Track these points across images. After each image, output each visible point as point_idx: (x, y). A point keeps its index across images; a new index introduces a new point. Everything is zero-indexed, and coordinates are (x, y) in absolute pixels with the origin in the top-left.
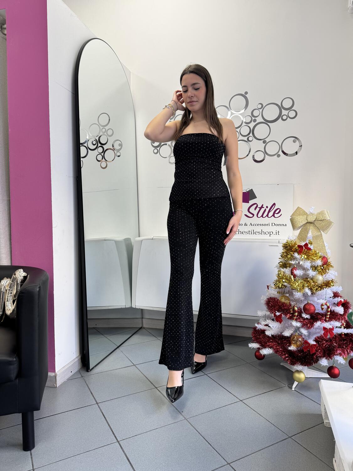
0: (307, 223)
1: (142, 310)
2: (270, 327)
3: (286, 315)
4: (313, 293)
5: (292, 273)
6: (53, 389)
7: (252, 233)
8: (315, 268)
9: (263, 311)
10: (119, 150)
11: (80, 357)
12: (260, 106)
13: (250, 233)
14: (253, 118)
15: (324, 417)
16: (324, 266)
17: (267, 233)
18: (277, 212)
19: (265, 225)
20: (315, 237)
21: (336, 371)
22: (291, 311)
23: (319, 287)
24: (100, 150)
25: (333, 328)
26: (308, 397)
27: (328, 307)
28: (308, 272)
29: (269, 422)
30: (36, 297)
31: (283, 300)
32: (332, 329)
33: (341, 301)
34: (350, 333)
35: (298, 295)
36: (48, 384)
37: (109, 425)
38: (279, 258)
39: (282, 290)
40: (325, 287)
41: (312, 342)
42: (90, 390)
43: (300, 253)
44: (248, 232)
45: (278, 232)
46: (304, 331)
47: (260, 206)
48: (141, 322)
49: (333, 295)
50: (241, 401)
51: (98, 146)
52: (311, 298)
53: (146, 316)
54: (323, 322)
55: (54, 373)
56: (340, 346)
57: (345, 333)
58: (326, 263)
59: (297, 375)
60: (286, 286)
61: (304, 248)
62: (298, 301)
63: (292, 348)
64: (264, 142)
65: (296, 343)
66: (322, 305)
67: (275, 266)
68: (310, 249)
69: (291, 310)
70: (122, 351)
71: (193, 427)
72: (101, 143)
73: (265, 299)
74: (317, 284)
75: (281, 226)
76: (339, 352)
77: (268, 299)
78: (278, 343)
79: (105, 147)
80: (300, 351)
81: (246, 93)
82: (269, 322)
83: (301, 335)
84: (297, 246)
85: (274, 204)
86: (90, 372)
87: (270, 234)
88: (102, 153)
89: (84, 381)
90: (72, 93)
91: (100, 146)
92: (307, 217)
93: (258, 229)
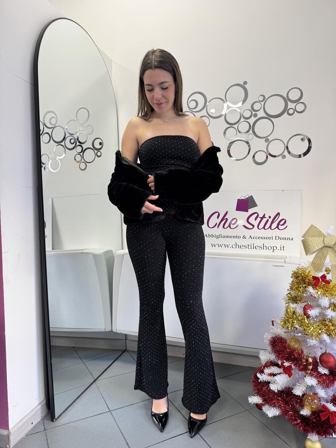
0: (324, 246)
3: (297, 365)
5: (305, 313)
7: (252, 248)
10: (98, 150)
11: (45, 402)
12: (261, 98)
13: (250, 247)
14: (254, 113)
17: (270, 248)
18: (281, 223)
19: (267, 238)
20: (335, 267)
24: (79, 149)
28: (326, 312)
31: (293, 344)
38: (288, 290)
41: (332, 408)
43: (315, 286)
44: (247, 247)
45: (283, 247)
46: (322, 393)
47: (261, 216)
51: (77, 145)
53: (129, 338)
55: (8, 431)
59: (310, 444)
60: (297, 329)
61: (321, 280)
62: (314, 347)
63: (305, 412)
64: (267, 140)
65: (310, 405)
67: (282, 298)
68: (328, 282)
69: (304, 361)
70: (98, 388)
72: (79, 142)
73: (269, 338)
75: (287, 240)
77: (273, 338)
79: (85, 146)
81: (245, 83)
83: (316, 395)
84: (311, 277)
85: (278, 214)
86: (55, 423)
87: (273, 249)
88: (81, 152)
89: (45, 438)
90: (30, 84)
91: (79, 145)
92: (324, 239)
93: (259, 243)
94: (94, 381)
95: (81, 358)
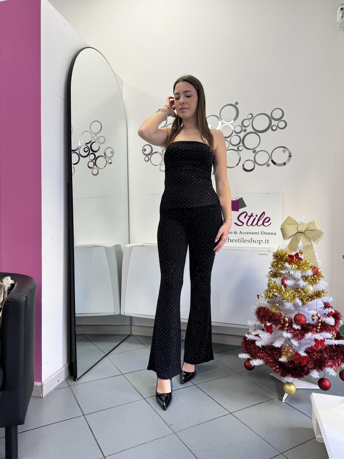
0: (297, 232)
1: (131, 317)
2: (260, 337)
3: (276, 325)
4: (303, 304)
5: (283, 283)
6: (39, 399)
7: (242, 241)
8: (306, 278)
9: (252, 321)
10: (110, 158)
11: (67, 365)
12: (250, 116)
13: (240, 241)
14: (243, 128)
15: (315, 432)
16: (315, 276)
17: (256, 241)
18: (266, 221)
19: (255, 233)
20: (306, 247)
21: (327, 383)
22: (281, 322)
23: (309, 298)
24: (92, 157)
25: (324, 339)
26: (299, 410)
27: (319, 318)
28: (299, 282)
29: (260, 436)
30: (23, 307)
31: (273, 310)
32: (324, 341)
33: (331, 312)
34: (341, 344)
35: (289, 305)
36: (33, 394)
37: (95, 439)
38: (270, 268)
39: (272, 299)
40: (316, 297)
41: (303, 354)
42: (77, 400)
43: (290, 262)
44: (238, 241)
45: (268, 241)
46: (295, 343)
47: (249, 214)
48: (130, 329)
49: (323, 306)
50: (231, 413)
51: (90, 153)
52: (301, 309)
53: (135, 323)
54: (314, 333)
55: (41, 383)
56: (331, 358)
57: (335, 344)
58: (316, 273)
59: (287, 387)
60: (277, 296)
61: (295, 258)
62: (288, 311)
63: (283, 359)
64: (254, 151)
65: (286, 354)
66: (313, 316)
67: (265, 276)
68: (301, 259)
69: (282, 320)
70: (110, 360)
71: (182, 442)
72: (92, 150)
73: (255, 309)
74: (307, 294)
75: (271, 235)
76: (330, 363)
77: (258, 308)
78: (269, 354)
79: (97, 154)
80: (291, 362)
81: (237, 103)
82: (259, 332)
83: (291, 346)
84: (287, 255)
85: (264, 213)
86: (77, 382)
87: (260, 243)
88: (93, 160)
89: (71, 391)
90: (65, 100)
91: (92, 154)
92: (297, 227)
93: (248, 237)
94: (106, 355)
95: (91, 341)
